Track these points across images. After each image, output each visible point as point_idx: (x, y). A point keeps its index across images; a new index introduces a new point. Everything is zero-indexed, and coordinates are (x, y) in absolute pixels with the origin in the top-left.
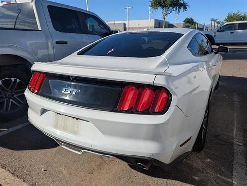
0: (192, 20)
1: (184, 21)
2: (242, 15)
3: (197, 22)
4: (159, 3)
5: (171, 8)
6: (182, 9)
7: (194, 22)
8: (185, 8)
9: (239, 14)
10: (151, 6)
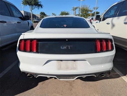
0: (44, 13)
1: (40, 13)
2: (66, 12)
3: (46, 14)
4: (28, 3)
5: (34, 6)
6: (40, 7)
7: (45, 14)
8: (41, 7)
9: (65, 12)
10: (23, 4)
